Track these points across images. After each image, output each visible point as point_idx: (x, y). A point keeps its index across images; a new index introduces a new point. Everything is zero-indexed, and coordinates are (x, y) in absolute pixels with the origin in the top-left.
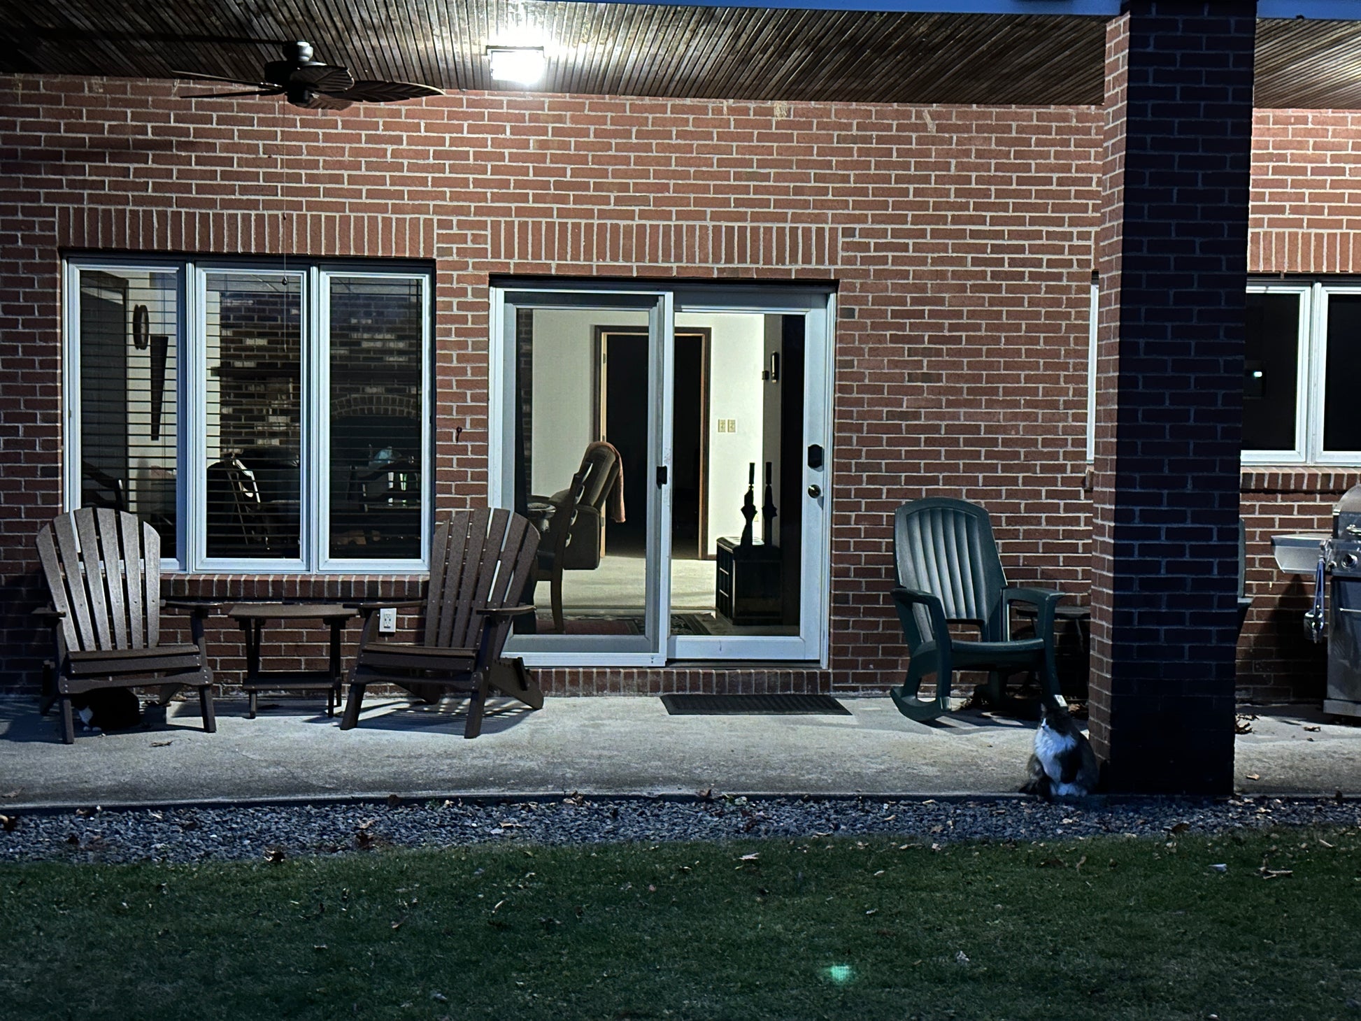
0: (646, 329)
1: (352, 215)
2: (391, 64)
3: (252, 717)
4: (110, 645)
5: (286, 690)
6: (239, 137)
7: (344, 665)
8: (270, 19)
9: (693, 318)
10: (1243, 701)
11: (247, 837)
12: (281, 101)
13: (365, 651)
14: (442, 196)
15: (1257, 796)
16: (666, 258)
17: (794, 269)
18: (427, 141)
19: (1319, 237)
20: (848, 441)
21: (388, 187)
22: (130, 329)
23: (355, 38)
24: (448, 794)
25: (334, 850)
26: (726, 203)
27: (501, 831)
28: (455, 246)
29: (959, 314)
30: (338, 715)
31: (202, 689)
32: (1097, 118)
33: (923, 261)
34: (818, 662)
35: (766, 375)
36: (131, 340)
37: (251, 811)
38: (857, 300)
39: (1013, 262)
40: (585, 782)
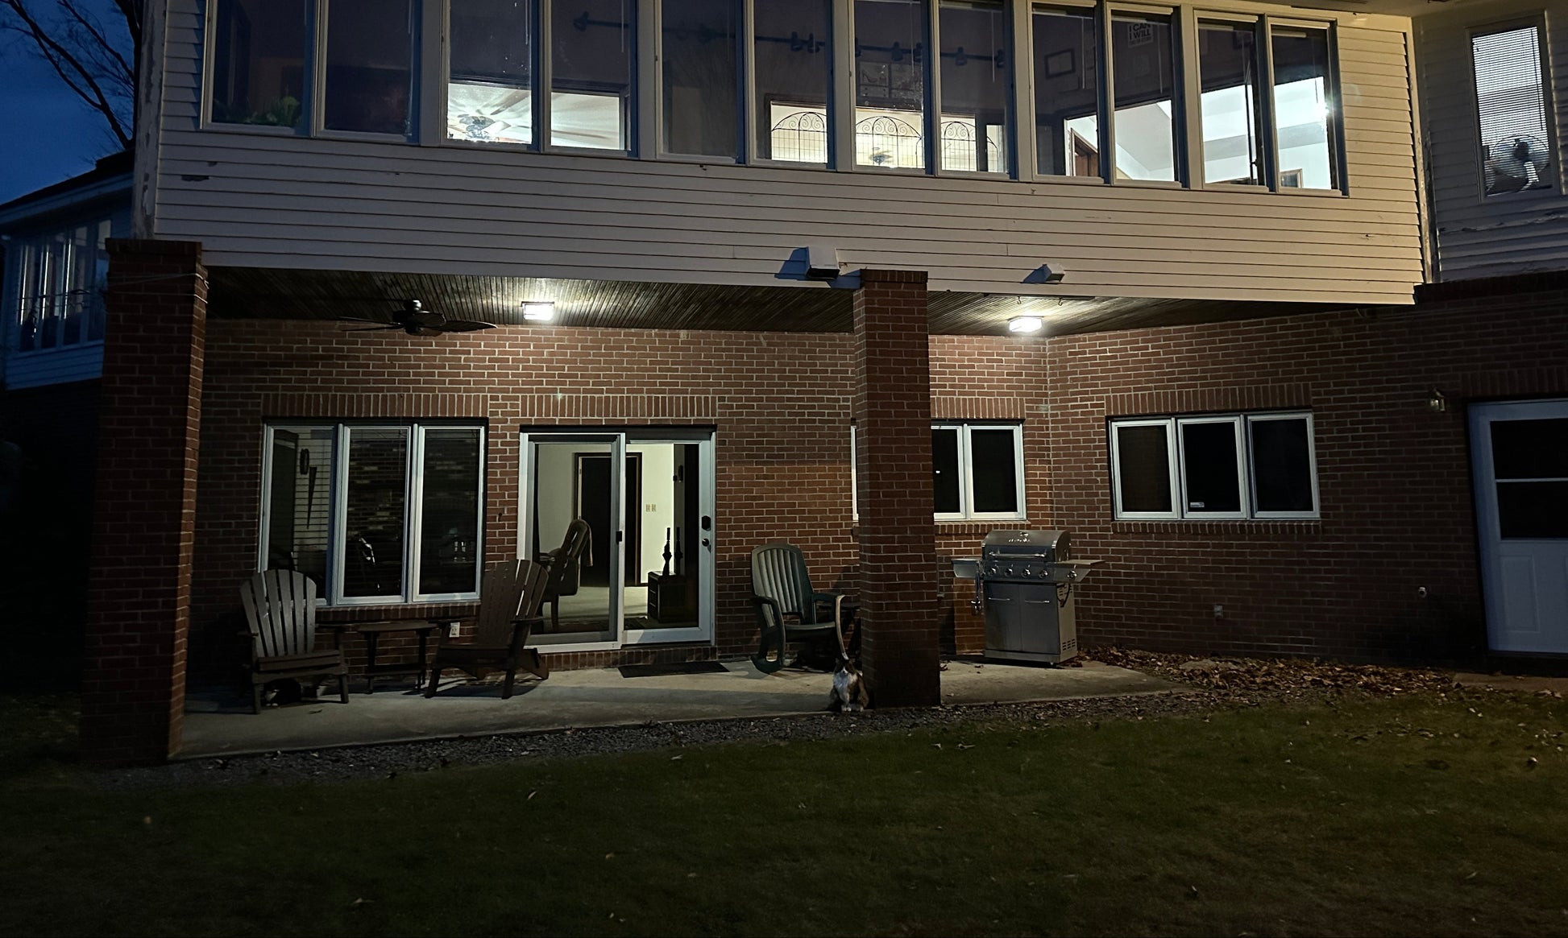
0: (610, 454)
1: (440, 394)
2: (466, 312)
3: (371, 693)
4: (284, 652)
5: (391, 675)
6: (374, 352)
7: (427, 658)
8: (398, 288)
9: (634, 447)
10: (942, 653)
11: (372, 765)
12: (402, 332)
13: (443, 649)
14: (493, 383)
15: (953, 705)
16: (622, 414)
17: (692, 419)
18: (485, 353)
19: (964, 400)
20: (724, 513)
21: (461, 378)
22: (298, 463)
23: (447, 298)
24: (493, 733)
25: (426, 770)
26: (655, 384)
27: (528, 753)
28: (500, 410)
29: (782, 442)
30: (423, 689)
31: (340, 677)
32: (850, 339)
33: (762, 414)
34: (709, 641)
35: (675, 478)
36: (298, 469)
37: (374, 749)
38: (726, 436)
39: (810, 414)
40: (576, 721)
